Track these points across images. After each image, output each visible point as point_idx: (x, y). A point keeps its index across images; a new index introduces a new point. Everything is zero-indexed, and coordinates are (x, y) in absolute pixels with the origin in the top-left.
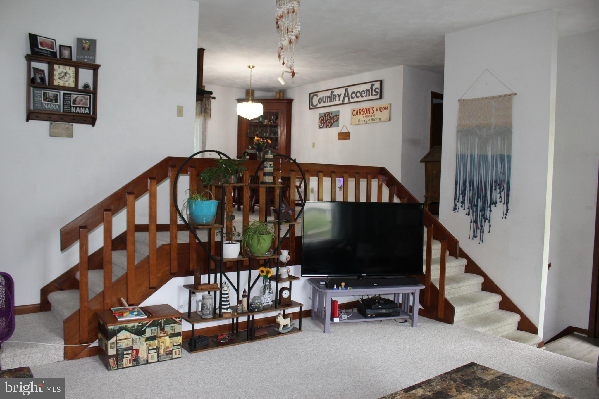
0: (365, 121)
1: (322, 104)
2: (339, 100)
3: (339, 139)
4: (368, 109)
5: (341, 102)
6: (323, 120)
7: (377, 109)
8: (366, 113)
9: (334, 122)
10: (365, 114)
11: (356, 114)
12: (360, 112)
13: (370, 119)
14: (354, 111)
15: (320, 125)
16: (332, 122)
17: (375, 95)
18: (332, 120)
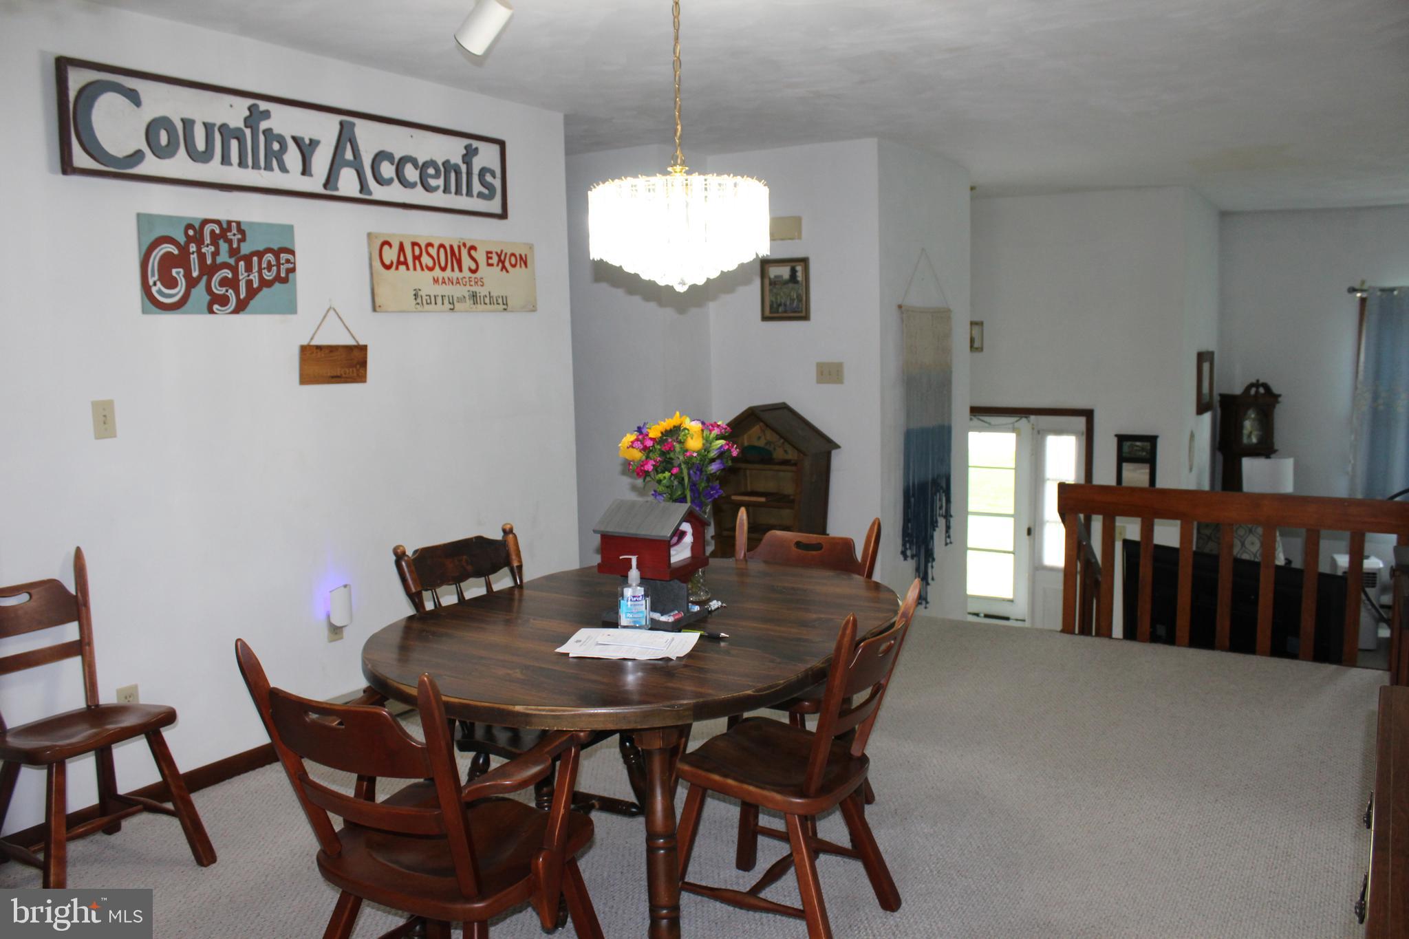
0: (446, 301)
1: (180, 165)
2: (306, 171)
3: (305, 379)
4: (452, 247)
5: (315, 184)
6: (182, 260)
7: (488, 258)
8: (443, 264)
9: (265, 283)
10: (443, 269)
11: (399, 263)
12: (417, 258)
13: (467, 295)
14: (387, 243)
15: (160, 292)
16: (249, 283)
17: (480, 195)
18: (249, 269)
